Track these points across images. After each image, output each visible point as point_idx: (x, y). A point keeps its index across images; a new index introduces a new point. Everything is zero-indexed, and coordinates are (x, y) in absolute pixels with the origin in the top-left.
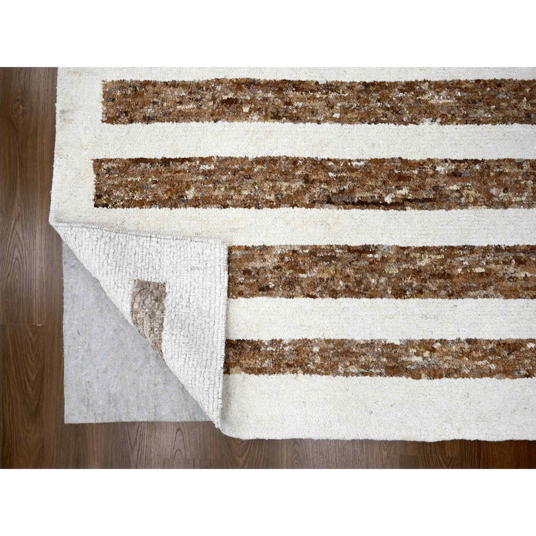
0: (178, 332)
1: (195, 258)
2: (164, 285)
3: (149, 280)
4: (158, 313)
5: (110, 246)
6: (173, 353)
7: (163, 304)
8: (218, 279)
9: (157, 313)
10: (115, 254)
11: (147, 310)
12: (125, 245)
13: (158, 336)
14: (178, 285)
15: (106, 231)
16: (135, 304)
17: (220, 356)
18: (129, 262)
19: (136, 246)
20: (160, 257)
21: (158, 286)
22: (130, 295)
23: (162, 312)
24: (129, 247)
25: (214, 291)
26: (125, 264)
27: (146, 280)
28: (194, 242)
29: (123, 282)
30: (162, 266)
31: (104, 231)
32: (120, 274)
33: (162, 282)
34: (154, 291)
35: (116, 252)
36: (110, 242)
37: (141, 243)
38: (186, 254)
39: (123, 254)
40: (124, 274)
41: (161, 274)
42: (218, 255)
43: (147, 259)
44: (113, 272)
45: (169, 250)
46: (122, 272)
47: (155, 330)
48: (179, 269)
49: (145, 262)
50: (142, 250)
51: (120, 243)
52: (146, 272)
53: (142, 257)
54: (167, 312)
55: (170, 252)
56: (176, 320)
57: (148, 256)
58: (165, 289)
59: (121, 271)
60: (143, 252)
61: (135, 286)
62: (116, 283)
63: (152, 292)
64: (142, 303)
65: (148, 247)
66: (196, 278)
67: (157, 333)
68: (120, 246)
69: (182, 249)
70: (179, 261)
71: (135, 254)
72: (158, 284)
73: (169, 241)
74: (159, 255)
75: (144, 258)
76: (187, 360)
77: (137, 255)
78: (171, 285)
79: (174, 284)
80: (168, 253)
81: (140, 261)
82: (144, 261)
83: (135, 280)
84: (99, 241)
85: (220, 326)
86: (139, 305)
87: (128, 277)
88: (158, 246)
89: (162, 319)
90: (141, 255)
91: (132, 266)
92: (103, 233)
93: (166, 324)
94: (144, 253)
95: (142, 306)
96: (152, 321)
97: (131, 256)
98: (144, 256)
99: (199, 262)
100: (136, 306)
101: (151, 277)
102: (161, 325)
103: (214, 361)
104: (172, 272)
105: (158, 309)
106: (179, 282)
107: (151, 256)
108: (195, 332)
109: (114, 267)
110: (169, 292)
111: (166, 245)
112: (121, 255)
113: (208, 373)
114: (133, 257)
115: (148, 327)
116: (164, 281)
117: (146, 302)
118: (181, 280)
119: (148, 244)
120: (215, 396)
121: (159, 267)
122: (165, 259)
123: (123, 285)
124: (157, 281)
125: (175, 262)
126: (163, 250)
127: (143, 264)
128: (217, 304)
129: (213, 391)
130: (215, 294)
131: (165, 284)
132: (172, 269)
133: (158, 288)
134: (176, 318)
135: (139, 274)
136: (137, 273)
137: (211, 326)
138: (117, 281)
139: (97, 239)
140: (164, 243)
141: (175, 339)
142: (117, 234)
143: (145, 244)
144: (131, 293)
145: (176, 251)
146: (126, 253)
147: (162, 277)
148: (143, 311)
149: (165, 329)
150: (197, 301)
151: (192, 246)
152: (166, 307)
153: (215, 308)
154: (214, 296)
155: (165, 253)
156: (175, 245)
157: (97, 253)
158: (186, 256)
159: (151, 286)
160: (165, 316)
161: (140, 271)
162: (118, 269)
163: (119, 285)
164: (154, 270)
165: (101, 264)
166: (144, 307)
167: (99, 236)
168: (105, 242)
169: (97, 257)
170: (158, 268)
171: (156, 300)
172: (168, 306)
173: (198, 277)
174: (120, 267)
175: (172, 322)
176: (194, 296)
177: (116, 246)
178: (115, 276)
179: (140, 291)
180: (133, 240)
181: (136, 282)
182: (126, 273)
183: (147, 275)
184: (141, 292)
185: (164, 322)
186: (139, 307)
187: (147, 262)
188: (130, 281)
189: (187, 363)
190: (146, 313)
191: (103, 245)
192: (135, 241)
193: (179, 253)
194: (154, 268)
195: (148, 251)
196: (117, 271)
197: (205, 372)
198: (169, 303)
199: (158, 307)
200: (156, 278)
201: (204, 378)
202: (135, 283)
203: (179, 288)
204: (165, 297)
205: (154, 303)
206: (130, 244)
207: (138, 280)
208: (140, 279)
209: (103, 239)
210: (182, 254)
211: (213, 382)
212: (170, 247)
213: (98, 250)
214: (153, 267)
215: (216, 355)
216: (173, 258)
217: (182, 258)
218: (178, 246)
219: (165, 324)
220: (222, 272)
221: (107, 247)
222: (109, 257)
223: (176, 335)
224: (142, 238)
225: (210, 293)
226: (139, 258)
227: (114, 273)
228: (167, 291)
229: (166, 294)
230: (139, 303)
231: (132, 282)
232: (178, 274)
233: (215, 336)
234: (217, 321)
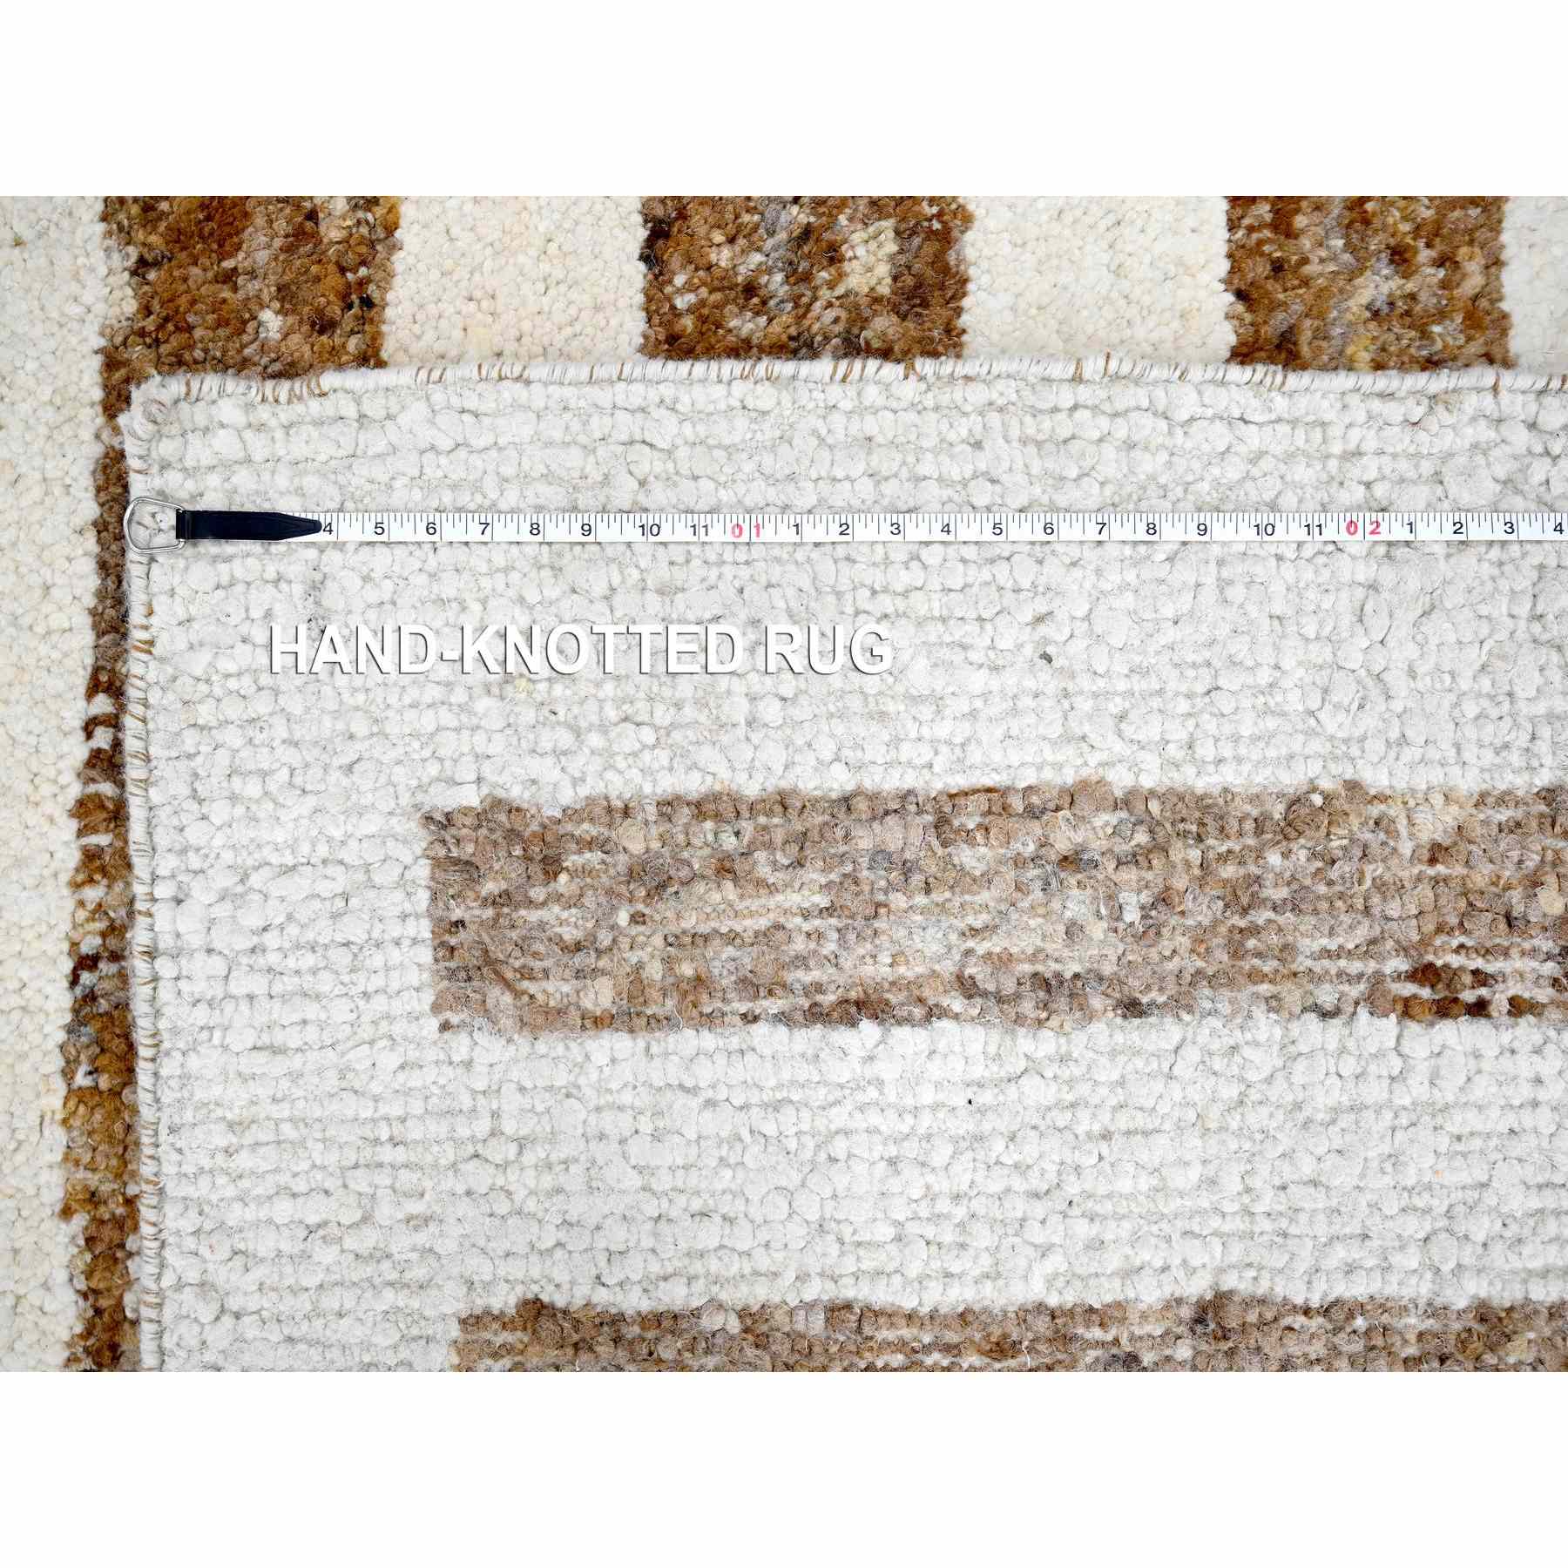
0: (738, 686)
1: (256, 613)
2: (441, 824)
3: (424, 929)
4: (635, 840)
5: (257, 1224)
6: (855, 703)
7: (570, 814)
8: (376, 442)
9: (637, 847)
10: (301, 1186)
11: (623, 918)
12: (231, 1126)
13: (762, 820)
14: (428, 722)
15: (162, 1266)
16: (587, 1003)
17: (835, 392)
18: (332, 1082)
19: (225, 1048)
20: (265, 872)
21: (456, 862)
22: (541, 1047)
23: (626, 812)
24: (236, 1098)
25: (443, 460)
26: (351, 1106)
27: (426, 955)
28: (154, 620)
29: (466, 1102)
30: (323, 850)
31: (168, 1280)
32: (415, 1132)
33: (421, 838)
34: (490, 887)
35: (284, 1179)
36: (230, 1232)
37: (201, 1015)
38: (232, 684)
39: (288, 1131)
40: (417, 1107)
41: (373, 854)
42: (225, 443)
43: (291, 963)
44: (407, 1178)
45: (220, 811)
46: (403, 1120)
47: (729, 842)
48: (327, 722)
49: (314, 971)
50: (244, 1006)
51: (220, 1159)
52: (377, 960)
53: (284, 998)
54: (617, 787)
55: (234, 798)
56: (663, 716)
57: (273, 958)
58: (465, 811)
59: (397, 1129)
60: (251, 998)
61: (478, 1022)
62: (471, 1150)
63: (503, 900)
64: (578, 960)
65: (218, 965)
66: (372, 596)
67: (747, 827)
68: (244, 1161)
69: (205, 713)
70: (281, 731)
71: (276, 1050)
72: (437, 863)
73: (163, 814)
74: (255, 880)
75: (289, 983)
76: (886, 603)
77: (279, 1037)
78: (433, 769)
79: (427, 753)
80: (239, 810)
81: (312, 1011)
82: (308, 982)
83: (445, 1027)
84: (234, 1303)
85: (653, 395)
86: (596, 972)
87: (430, 1074)
88: (201, 894)
89: (668, 806)
90: (277, 1010)
91: (360, 1058)
92: (180, 1286)
93: (696, 776)
94: (258, 985)
95: (599, 953)
96: (684, 873)
97: (295, 1077)
98: (278, 988)
99: (276, 582)
100: (601, 995)
101: (404, 917)
102: (702, 808)
103: (871, 426)
104: (349, 769)
105: (603, 845)
106: (410, 715)
107: (272, 940)
108: (714, 573)
109: (383, 1179)
110: (479, 780)
111: (195, 833)
112: (302, 1143)
113: (943, 458)
114: (297, 1062)
115: (716, 897)
116: (413, 826)
117: (569, 934)
118: (393, 700)
119: (200, 966)
120: (1066, 397)
121: (331, 870)
122: (280, 836)
123: (481, 1100)
124: (423, 871)
125: (291, 756)
126: (228, 857)
127: (325, 983)
128: (519, 428)
129: (1035, 412)
130: (462, 453)
131: (429, 819)
132: (335, 776)
133: (467, 865)
134: (643, 717)
135: (397, 1007)
136: (388, 1017)
137: (658, 467)
138: (458, 1143)
139: (227, 1320)
140: (184, 851)
141: (778, 704)
142: (171, 1188)
143: (199, 987)
144: (522, 1041)
145: (223, 757)
146: (284, 1111)
147: (390, 843)
148: (624, 943)
149: (724, 773)
150: (515, 577)
151: (182, 645)
152: (584, 791)
153: (549, 444)
154: (476, 461)
155: (243, 834)
156: (182, 765)
157: (304, 1303)
158: (246, 684)
159: (457, 914)
160: (648, 789)
161: (379, 1004)
162: (387, 1154)
163: (483, 1126)
164: (353, 902)
165: (369, 1270)
166: (605, 939)
167: (206, 1313)
168: (238, 1262)
169: (330, 1302)
170: (340, 880)
171: (551, 867)
172: (576, 782)
173: (366, 579)
174: (377, 1141)
175: (677, 736)
176: (484, 603)
177: (245, 1183)
178: (435, 1166)
179: (508, 985)
180: (185, 1078)
181: (455, 1019)
182: (408, 1092)
183: (391, 947)
184: (509, 975)
185: (680, 790)
186: (604, 972)
187: (309, 960)
188: (456, 1058)
189: (901, 604)
190: (639, 918)
191: (258, 1273)
192: (194, 1062)
193: (233, 737)
194: (340, 903)
195: (244, 960)
196: (400, 1155)
197: (940, 479)
198: (556, 774)
199: (590, 844)
200: (401, 883)
201: (975, 477)
202: (462, 1025)
203: (443, 710)
204: (514, 810)
205: (573, 874)
206: (216, 1091)
207: (436, 1008)
208: (428, 997)
209: (222, 1276)
210: (233, 710)
211: (994, 418)
212: (201, 802)
213: (289, 1300)
214: (335, 916)
215: (837, 419)
216: (264, 775)
217: (262, 706)
218: (190, 740)
219: (693, 785)
220: (327, 407)
221: (265, 1244)
222: (325, 1224)
223: (753, 699)
224: (168, 1011)
225: (454, 487)
226: (296, 1017)
227: (415, 1177)
228: (471, 798)
229: (497, 803)
230: (579, 974)
231: (460, 1045)
232: (360, 727)
233: (722, 432)
234: (626, 425)
